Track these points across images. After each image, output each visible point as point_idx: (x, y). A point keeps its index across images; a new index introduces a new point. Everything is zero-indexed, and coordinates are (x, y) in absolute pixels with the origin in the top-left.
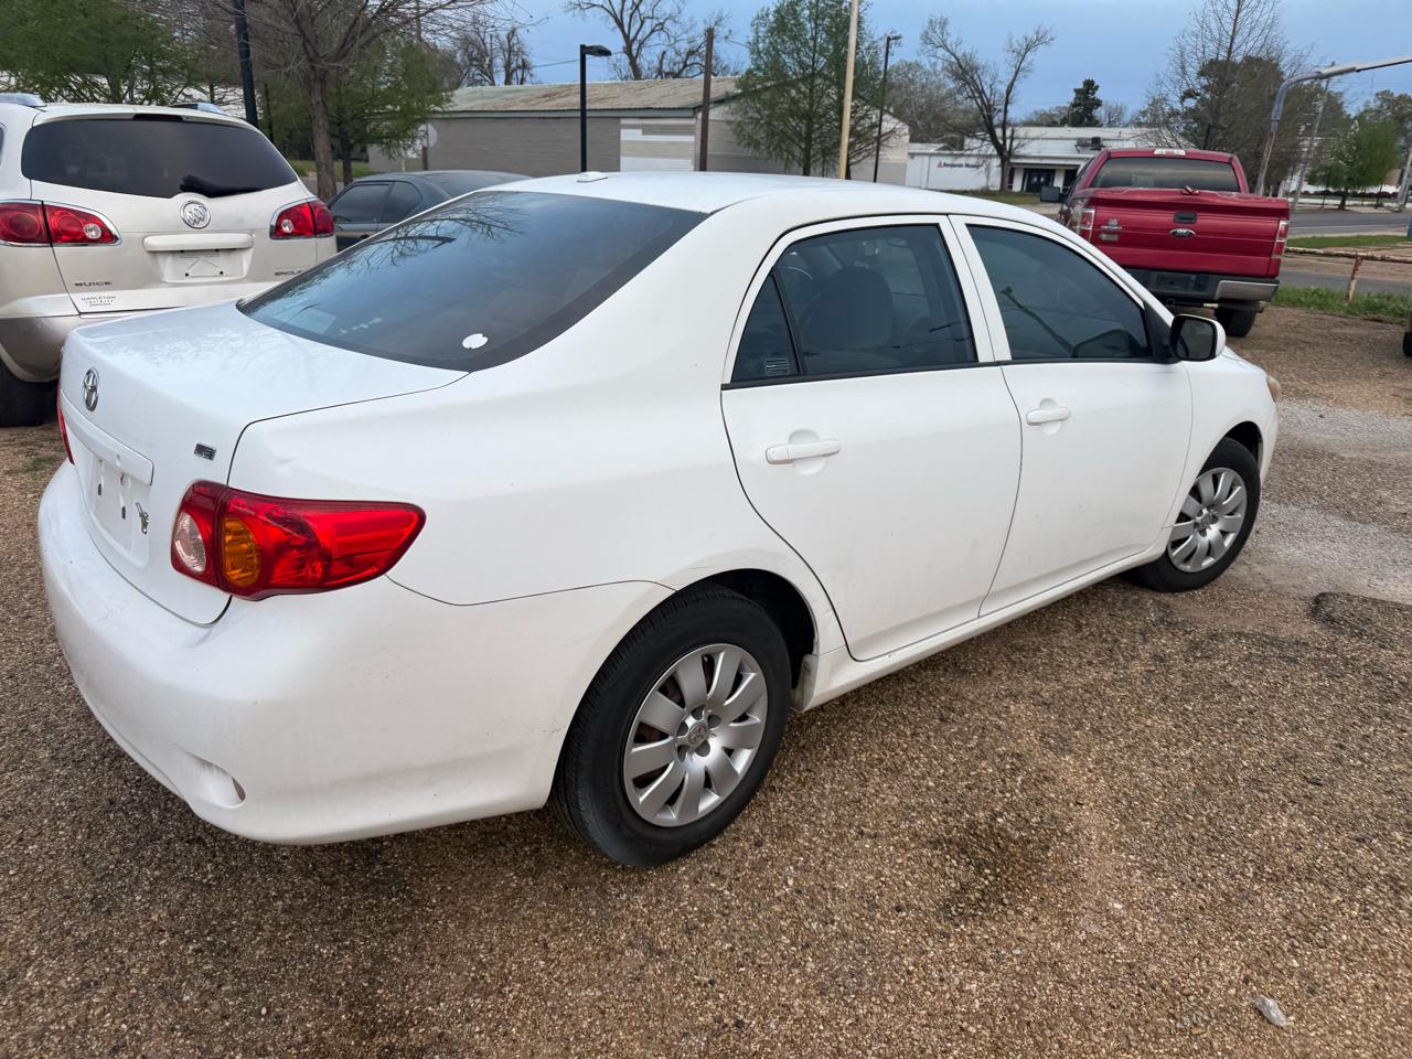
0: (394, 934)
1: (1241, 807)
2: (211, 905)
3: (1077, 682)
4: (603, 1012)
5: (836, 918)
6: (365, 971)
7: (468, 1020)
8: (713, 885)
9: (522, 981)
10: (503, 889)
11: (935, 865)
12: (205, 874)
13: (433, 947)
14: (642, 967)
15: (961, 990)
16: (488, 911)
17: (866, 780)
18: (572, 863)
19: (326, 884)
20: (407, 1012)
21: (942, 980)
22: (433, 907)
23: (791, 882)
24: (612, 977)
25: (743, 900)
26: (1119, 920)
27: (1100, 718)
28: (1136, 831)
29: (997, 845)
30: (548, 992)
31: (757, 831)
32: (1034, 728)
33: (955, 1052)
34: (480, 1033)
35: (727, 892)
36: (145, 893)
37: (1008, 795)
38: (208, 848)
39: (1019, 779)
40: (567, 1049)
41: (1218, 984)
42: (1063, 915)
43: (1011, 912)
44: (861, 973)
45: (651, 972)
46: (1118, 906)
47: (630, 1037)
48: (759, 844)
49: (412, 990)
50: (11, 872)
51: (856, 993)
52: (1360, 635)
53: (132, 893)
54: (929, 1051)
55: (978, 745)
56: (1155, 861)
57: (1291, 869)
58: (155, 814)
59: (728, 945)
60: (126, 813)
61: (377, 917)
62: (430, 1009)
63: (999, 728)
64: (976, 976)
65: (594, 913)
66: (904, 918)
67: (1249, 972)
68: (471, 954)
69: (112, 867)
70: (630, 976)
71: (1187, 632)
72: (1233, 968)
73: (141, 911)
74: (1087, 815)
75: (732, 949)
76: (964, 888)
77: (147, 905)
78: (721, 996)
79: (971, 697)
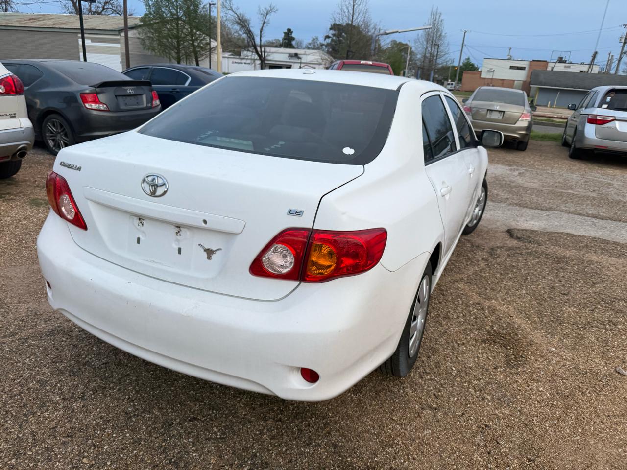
0: (329, 433)
1: (554, 307)
2: (234, 447)
3: (470, 273)
4: (439, 438)
5: (481, 377)
6: (334, 453)
7: (395, 458)
8: (428, 377)
9: (399, 436)
10: (352, 401)
11: (492, 349)
12: (215, 433)
13: (350, 433)
14: (435, 416)
15: (540, 391)
16: (356, 412)
17: (441, 324)
18: (369, 383)
19: (278, 421)
20: (369, 464)
21: (530, 389)
22: (332, 417)
23: (454, 369)
24: (428, 423)
25: (444, 380)
26: (558, 354)
27: (489, 284)
28: (535, 322)
29: (503, 337)
30: (412, 437)
31: (424, 352)
32: (473, 292)
33: (558, 413)
34: (404, 461)
35: (436, 379)
36: (194, 452)
37: (489, 318)
38: (203, 421)
39: (487, 312)
40: (441, 456)
41: (600, 367)
42: (542, 357)
43: (528, 360)
44: (505, 395)
45: (440, 417)
46: (554, 349)
47: (457, 444)
48: (429, 357)
49: (360, 453)
50: (109, 463)
51: (511, 402)
52: (530, 242)
53: (187, 453)
54: (550, 415)
55: (463, 302)
56: (549, 331)
57: (585, 324)
58: (156, 412)
59: (456, 398)
60: (141, 416)
61: (314, 429)
62: (376, 459)
63: (463, 294)
64: (539, 386)
65: (397, 401)
66: (500, 371)
67: (604, 361)
68: (368, 431)
69: (164, 444)
70: (434, 421)
71: (484, 249)
72: (600, 361)
73: (202, 461)
74: (518, 321)
75: (458, 399)
76: (507, 356)
77: (203, 457)
78: (472, 418)
79: (443, 284)
